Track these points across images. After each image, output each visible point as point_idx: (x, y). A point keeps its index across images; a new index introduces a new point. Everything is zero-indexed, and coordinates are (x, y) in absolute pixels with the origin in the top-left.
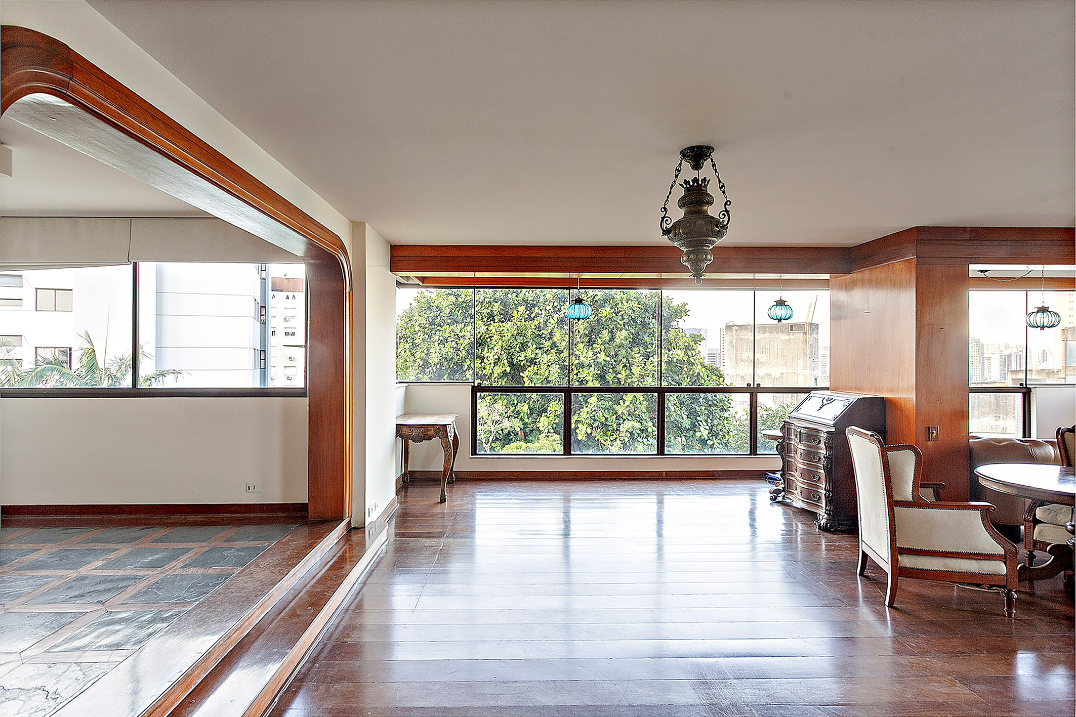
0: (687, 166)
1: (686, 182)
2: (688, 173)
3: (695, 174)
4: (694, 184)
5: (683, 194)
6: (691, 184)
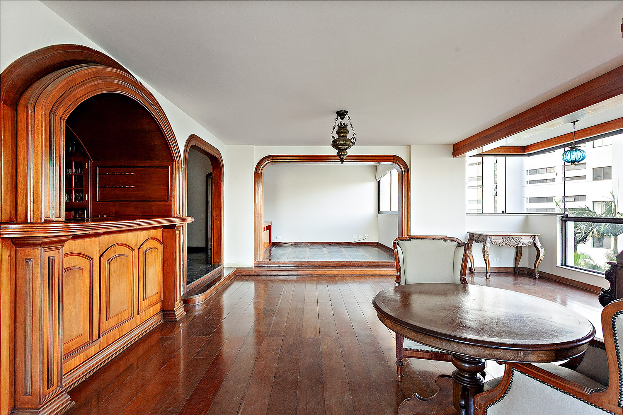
4: (342, 125)
5: (338, 128)
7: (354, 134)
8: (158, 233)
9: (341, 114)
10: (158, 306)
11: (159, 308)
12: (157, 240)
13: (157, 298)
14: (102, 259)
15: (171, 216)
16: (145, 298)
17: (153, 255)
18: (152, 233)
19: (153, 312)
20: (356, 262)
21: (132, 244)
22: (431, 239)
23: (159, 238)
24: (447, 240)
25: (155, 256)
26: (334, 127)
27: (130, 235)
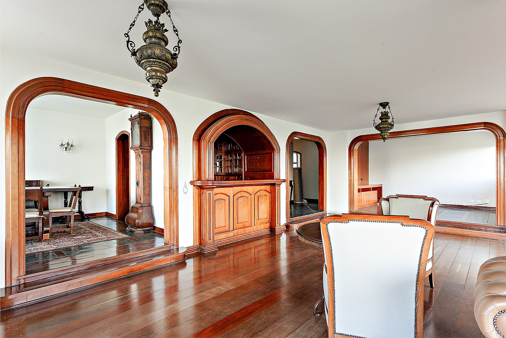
0: (381, 107)
1: (382, 112)
2: (382, 110)
3: (384, 110)
4: (384, 113)
5: (381, 116)
6: (383, 113)
7: (392, 119)
8: (268, 188)
9: (384, 105)
10: (268, 225)
11: (268, 226)
12: (266, 191)
13: (267, 220)
14: (234, 197)
15: (274, 179)
16: (258, 219)
17: (264, 198)
18: (263, 187)
19: (264, 227)
20: (438, 221)
21: (251, 192)
22: (414, 198)
23: (268, 190)
24: (427, 200)
25: (265, 199)
26: (375, 116)
27: (249, 188)
